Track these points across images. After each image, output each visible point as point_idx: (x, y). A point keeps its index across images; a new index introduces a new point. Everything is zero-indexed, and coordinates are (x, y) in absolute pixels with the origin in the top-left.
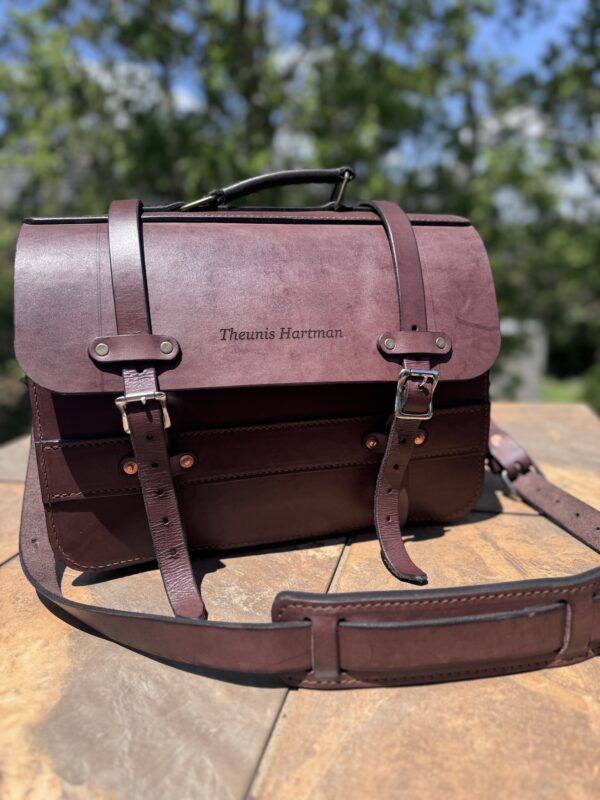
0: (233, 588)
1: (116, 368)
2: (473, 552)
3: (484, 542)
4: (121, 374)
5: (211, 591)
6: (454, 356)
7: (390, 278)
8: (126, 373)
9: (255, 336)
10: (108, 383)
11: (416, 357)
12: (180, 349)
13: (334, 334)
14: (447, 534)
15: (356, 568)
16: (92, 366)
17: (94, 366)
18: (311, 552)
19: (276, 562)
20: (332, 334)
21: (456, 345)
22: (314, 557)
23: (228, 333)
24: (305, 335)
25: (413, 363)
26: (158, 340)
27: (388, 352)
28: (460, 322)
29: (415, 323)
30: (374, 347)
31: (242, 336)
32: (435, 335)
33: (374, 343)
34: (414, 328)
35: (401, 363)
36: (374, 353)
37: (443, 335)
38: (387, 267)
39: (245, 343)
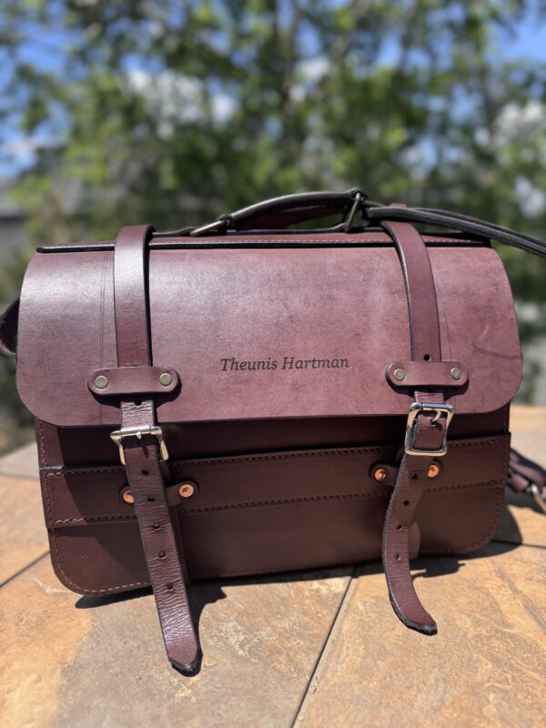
0: (231, 625)
1: (115, 400)
2: (488, 594)
3: (500, 582)
4: (119, 407)
5: (208, 627)
6: (470, 387)
7: (402, 303)
8: (124, 405)
9: (256, 367)
10: (106, 416)
11: (430, 389)
12: (179, 380)
13: (340, 363)
14: (461, 569)
15: (361, 608)
16: (91, 398)
17: (93, 398)
18: (315, 584)
19: (278, 596)
20: (338, 363)
21: (473, 376)
22: (318, 591)
23: (229, 363)
24: (310, 365)
25: (425, 396)
26: (157, 372)
27: (398, 383)
28: (477, 350)
29: (427, 352)
30: (383, 378)
31: (243, 366)
32: (450, 365)
33: (383, 373)
34: (427, 358)
35: (412, 395)
36: (382, 384)
37: (458, 365)
38: (398, 291)
39: (246, 374)
